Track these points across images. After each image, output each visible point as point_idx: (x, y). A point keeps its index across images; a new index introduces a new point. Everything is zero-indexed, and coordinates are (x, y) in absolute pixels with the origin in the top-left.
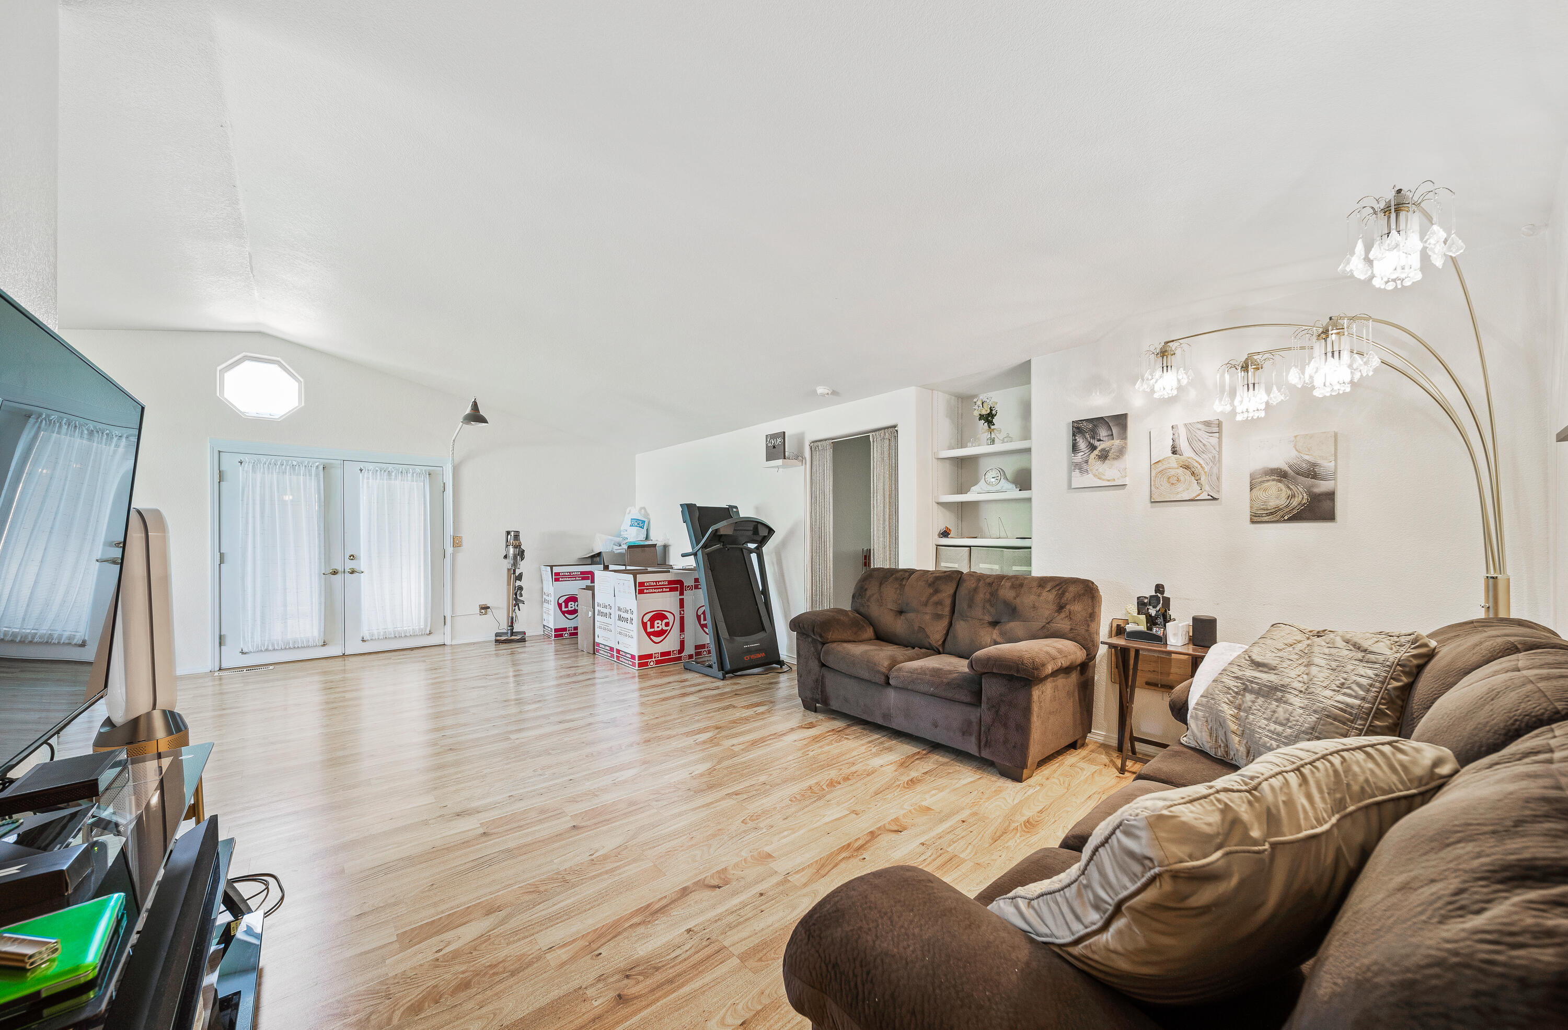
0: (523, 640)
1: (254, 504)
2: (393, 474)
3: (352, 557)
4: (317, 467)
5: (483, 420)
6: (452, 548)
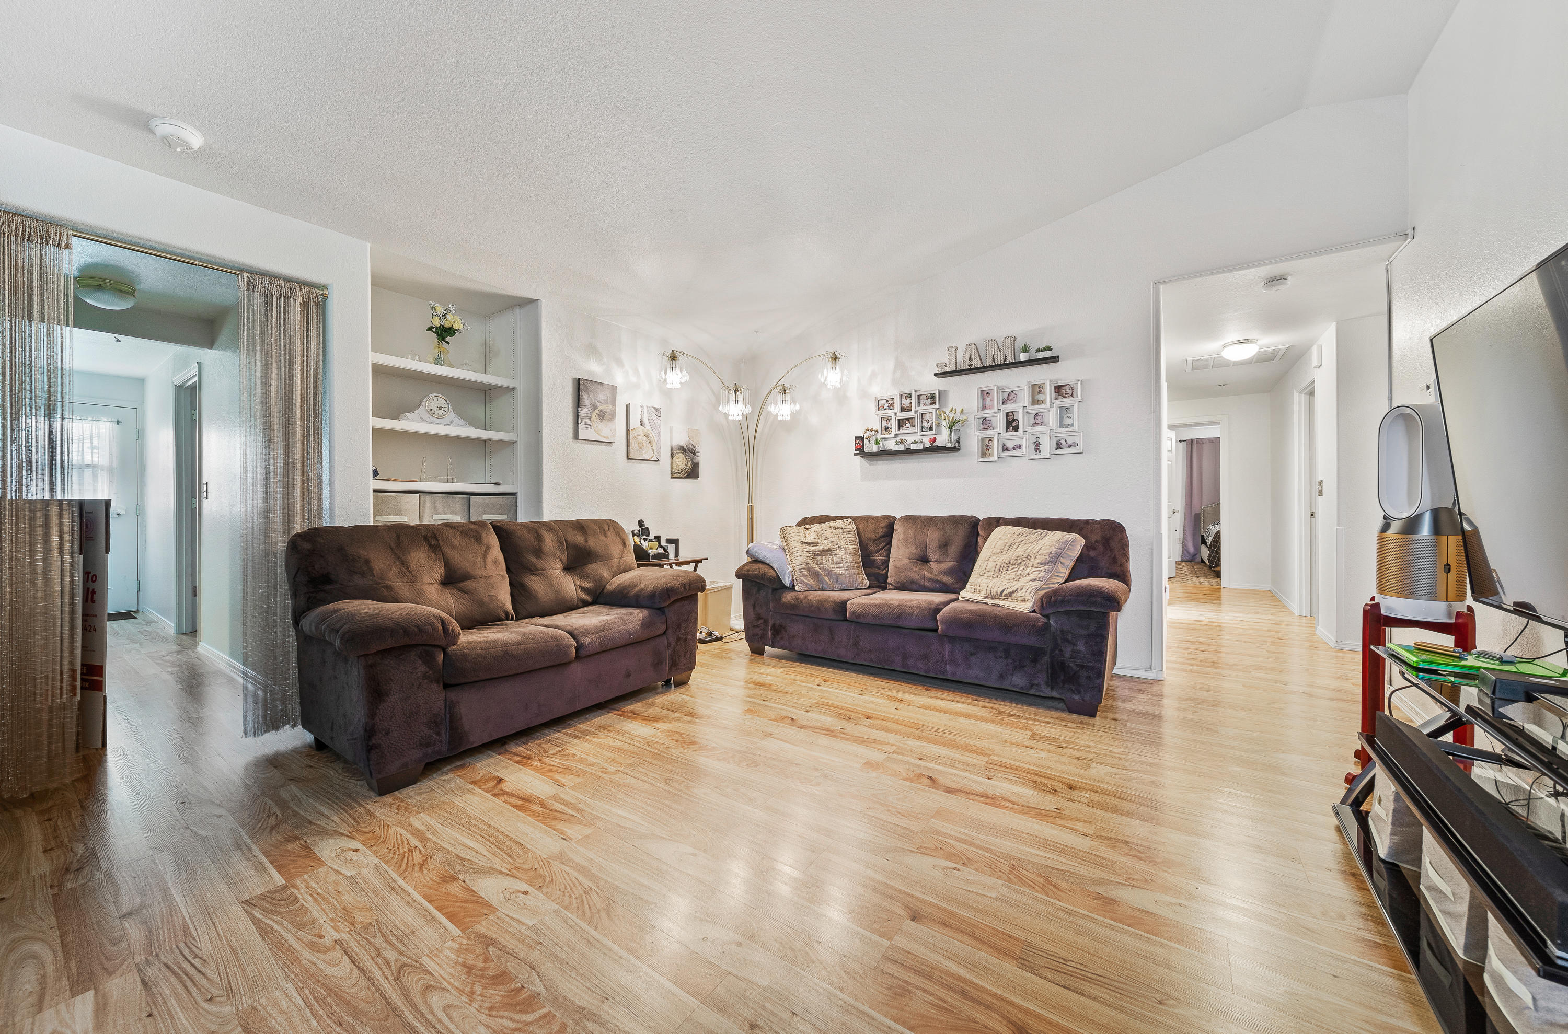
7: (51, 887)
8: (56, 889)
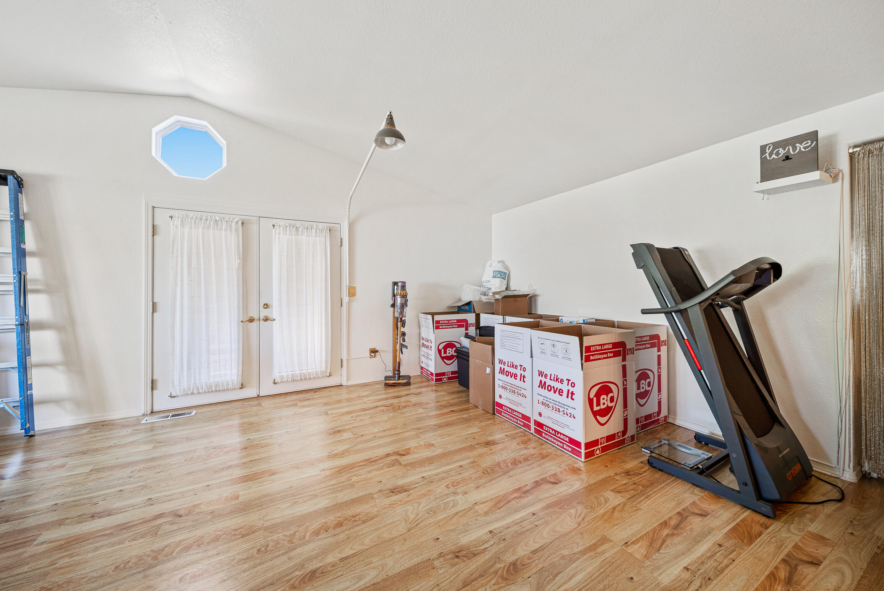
0: (408, 384)
1: (182, 256)
2: (300, 230)
3: (266, 306)
4: (237, 222)
5: (399, 136)
6: (348, 298)
7: (878, 547)
8: (880, 551)
